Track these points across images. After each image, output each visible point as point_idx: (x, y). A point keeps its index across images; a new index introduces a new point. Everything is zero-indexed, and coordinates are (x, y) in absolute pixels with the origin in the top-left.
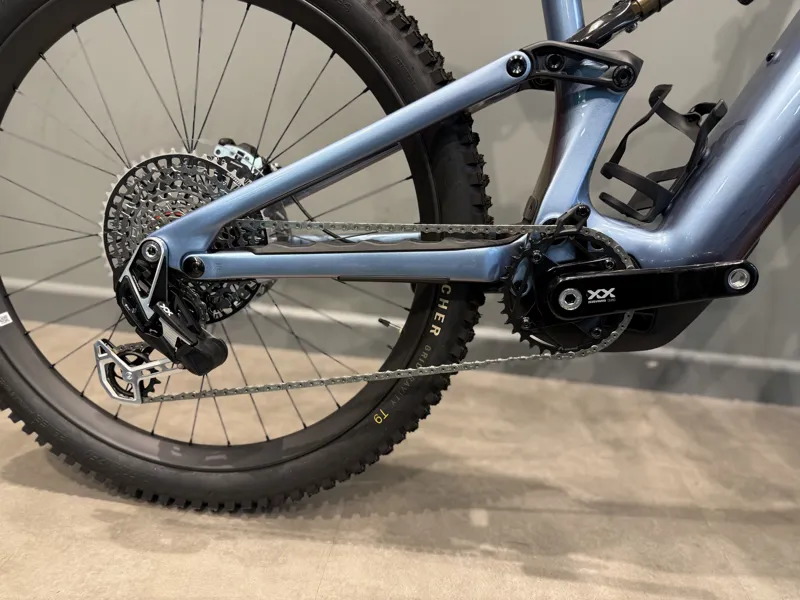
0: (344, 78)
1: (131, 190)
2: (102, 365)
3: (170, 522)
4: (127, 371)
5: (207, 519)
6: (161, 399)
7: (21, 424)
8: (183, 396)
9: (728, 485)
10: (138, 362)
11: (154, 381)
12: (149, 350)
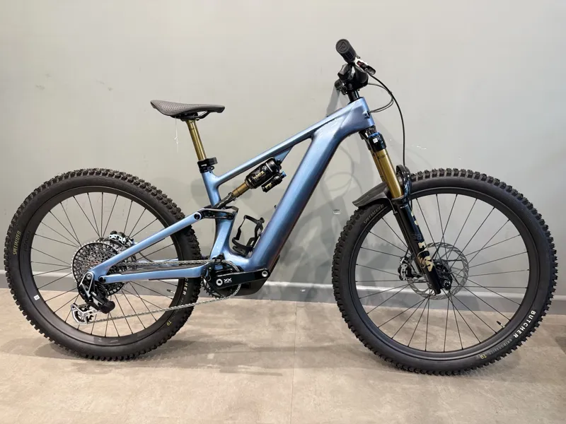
0: (149, 216)
1: (81, 254)
2: (73, 312)
3: (99, 365)
4: (82, 314)
5: (112, 363)
6: (94, 322)
7: (43, 334)
8: (101, 321)
9: (311, 338)
10: (86, 310)
11: (91, 316)
12: (89, 306)
